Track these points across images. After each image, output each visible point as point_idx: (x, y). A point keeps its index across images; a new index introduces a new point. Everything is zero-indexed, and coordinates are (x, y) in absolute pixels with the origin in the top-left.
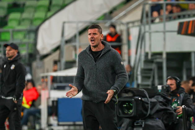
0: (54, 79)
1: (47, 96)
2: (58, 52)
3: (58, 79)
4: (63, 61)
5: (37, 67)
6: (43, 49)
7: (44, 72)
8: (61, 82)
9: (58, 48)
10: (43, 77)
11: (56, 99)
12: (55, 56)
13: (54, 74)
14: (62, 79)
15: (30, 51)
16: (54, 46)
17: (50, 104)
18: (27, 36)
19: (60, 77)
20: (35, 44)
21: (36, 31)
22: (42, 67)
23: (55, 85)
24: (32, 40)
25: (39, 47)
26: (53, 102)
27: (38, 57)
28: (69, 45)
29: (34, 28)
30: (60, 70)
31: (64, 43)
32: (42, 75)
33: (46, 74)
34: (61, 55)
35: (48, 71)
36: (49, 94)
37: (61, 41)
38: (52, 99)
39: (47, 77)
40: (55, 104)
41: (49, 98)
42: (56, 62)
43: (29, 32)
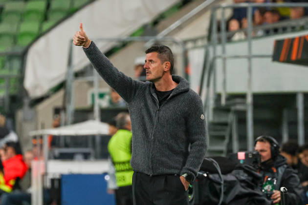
0: (55, 141)
1: (42, 171)
2: (61, 93)
4: (71, 108)
5: (25, 120)
6: (36, 87)
7: (36, 129)
8: (67, 146)
9: (62, 86)
10: (35, 137)
11: (57, 177)
12: (57, 100)
13: (55, 132)
15: (13, 92)
16: (55, 83)
17: (48, 184)
18: (8, 65)
19: (65, 137)
20: (21, 79)
21: (22, 57)
22: (34, 119)
23: (57, 151)
24: (15, 72)
25: (28, 83)
26: (53, 181)
27: (26, 101)
28: (81, 80)
29: (19, 50)
30: (66, 124)
31: (71, 77)
32: (33, 133)
33: (40, 132)
34: (66, 98)
35: (43, 127)
36: (46, 167)
37: (67, 74)
38: (50, 176)
39: (41, 137)
40: (56, 184)
41: (45, 175)
42: (57, 111)
43: (11, 57)
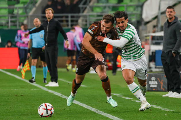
0: (153, 38)
1: (148, 49)
2: (156, 20)
3: (156, 38)
4: (159, 26)
5: (142, 30)
6: (147, 17)
7: (146, 33)
8: (158, 40)
9: (156, 17)
10: (146, 36)
11: (154, 51)
12: (154, 22)
13: (154, 34)
14: (159, 38)
15: (138, 19)
16: (154, 16)
17: (151, 54)
18: (136, 9)
19: (157, 36)
20: (141, 14)
21: (142, 6)
22: (146, 30)
23: (154, 42)
24: (139, 12)
25: (144, 16)
26: (152, 52)
27: (143, 23)
28: (163, 15)
29: (140, 4)
30: (158, 31)
31: (160, 14)
32: (145, 35)
33: (148, 34)
34: (158, 22)
35: (149, 32)
36: (150, 48)
37: (158, 13)
38: (151, 51)
39: (148, 36)
40: (154, 54)
41: (149, 50)
42: (154, 27)
43: (137, 6)
